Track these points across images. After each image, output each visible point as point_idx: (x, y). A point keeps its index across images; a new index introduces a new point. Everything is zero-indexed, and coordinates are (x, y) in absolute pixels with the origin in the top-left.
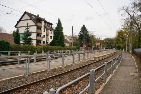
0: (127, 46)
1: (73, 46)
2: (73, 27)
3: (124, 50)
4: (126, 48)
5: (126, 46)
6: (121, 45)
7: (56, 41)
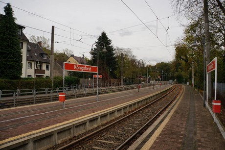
0: (195, 75)
3: (188, 83)
4: (193, 79)
5: (193, 76)
6: (183, 73)
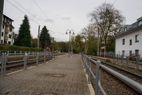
1: (38, 47)
2: (39, 26)
7: (22, 40)
